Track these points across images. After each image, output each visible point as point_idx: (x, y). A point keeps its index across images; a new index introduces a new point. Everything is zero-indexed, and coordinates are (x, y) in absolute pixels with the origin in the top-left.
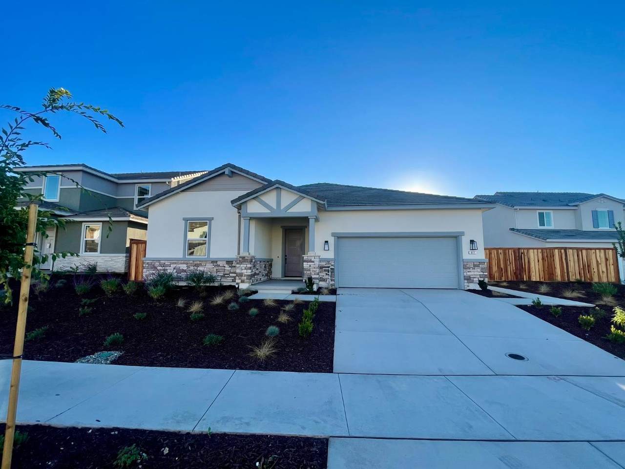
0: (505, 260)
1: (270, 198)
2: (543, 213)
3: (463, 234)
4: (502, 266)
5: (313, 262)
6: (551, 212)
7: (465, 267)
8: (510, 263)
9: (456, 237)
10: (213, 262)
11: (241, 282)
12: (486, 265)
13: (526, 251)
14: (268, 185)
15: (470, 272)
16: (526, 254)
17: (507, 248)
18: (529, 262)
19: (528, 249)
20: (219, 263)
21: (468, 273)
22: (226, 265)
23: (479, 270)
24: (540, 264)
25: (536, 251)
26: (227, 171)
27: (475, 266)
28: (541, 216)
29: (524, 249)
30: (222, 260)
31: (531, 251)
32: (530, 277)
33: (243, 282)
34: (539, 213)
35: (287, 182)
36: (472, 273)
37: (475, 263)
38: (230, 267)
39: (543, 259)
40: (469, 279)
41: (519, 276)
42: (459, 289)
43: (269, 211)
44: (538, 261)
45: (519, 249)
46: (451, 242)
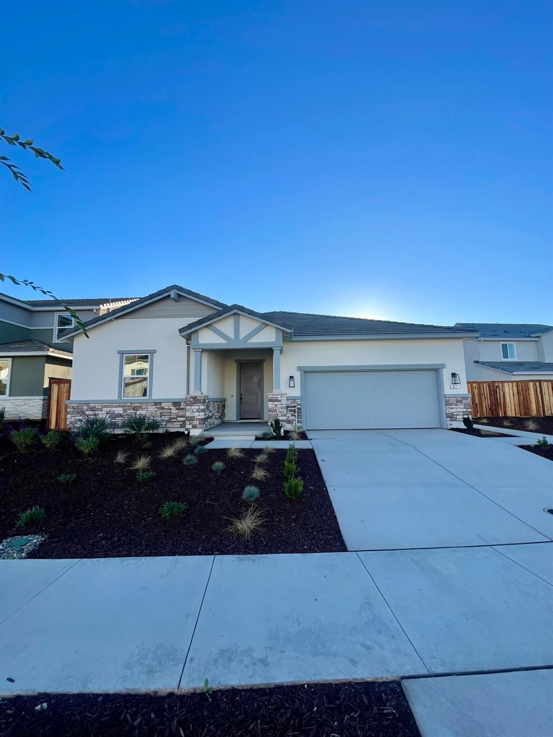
0: (480, 395)
1: (227, 326)
2: (507, 344)
3: (443, 366)
4: (477, 401)
5: (280, 401)
6: (514, 343)
7: (448, 404)
8: (485, 398)
9: (436, 370)
10: (156, 404)
11: (193, 428)
12: (469, 401)
13: (500, 384)
14: (223, 311)
15: (453, 408)
16: (501, 388)
17: (482, 382)
18: (504, 396)
19: (503, 382)
20: (163, 405)
21: (450, 410)
22: (173, 408)
23: (462, 406)
24: (515, 398)
25: (510, 384)
26: (172, 293)
27: (458, 401)
28: (505, 347)
29: (499, 382)
30: (167, 401)
31: (506, 384)
32: (505, 413)
33: (194, 427)
34: (502, 344)
35: (247, 306)
36: (455, 410)
37: (458, 399)
38: (177, 409)
39: (518, 392)
40: (451, 417)
41: (495, 412)
42: (441, 428)
43: (226, 342)
44: (514, 395)
45: (494, 382)
46: (429, 377)
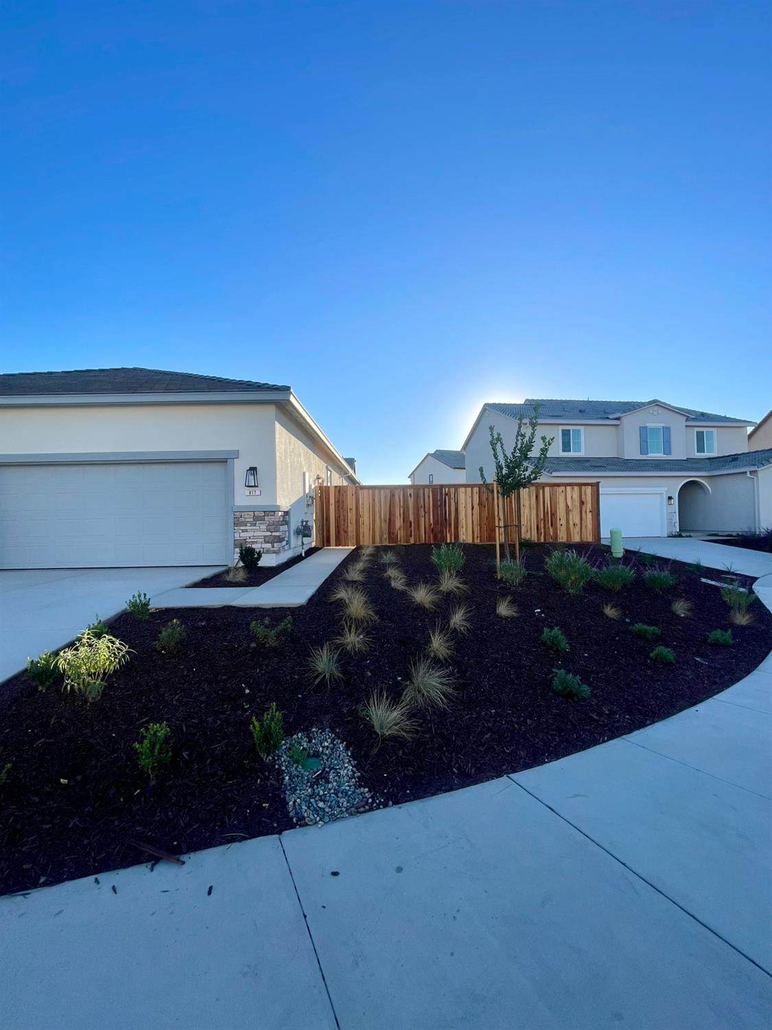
0: (417, 508)
2: (568, 430)
3: (236, 454)
4: (411, 518)
6: (582, 428)
7: (238, 523)
8: (425, 512)
9: (222, 461)
12: (276, 518)
13: (452, 490)
15: (246, 531)
16: (452, 496)
17: (421, 486)
18: (457, 509)
19: (457, 487)
21: (242, 534)
23: (263, 527)
24: (474, 515)
25: (469, 489)
27: (256, 518)
28: (566, 435)
29: (450, 486)
31: (462, 490)
32: (457, 536)
34: (563, 431)
36: (251, 534)
37: (256, 514)
39: (480, 504)
41: (439, 535)
44: (473, 508)
45: (442, 486)
46: (216, 473)
